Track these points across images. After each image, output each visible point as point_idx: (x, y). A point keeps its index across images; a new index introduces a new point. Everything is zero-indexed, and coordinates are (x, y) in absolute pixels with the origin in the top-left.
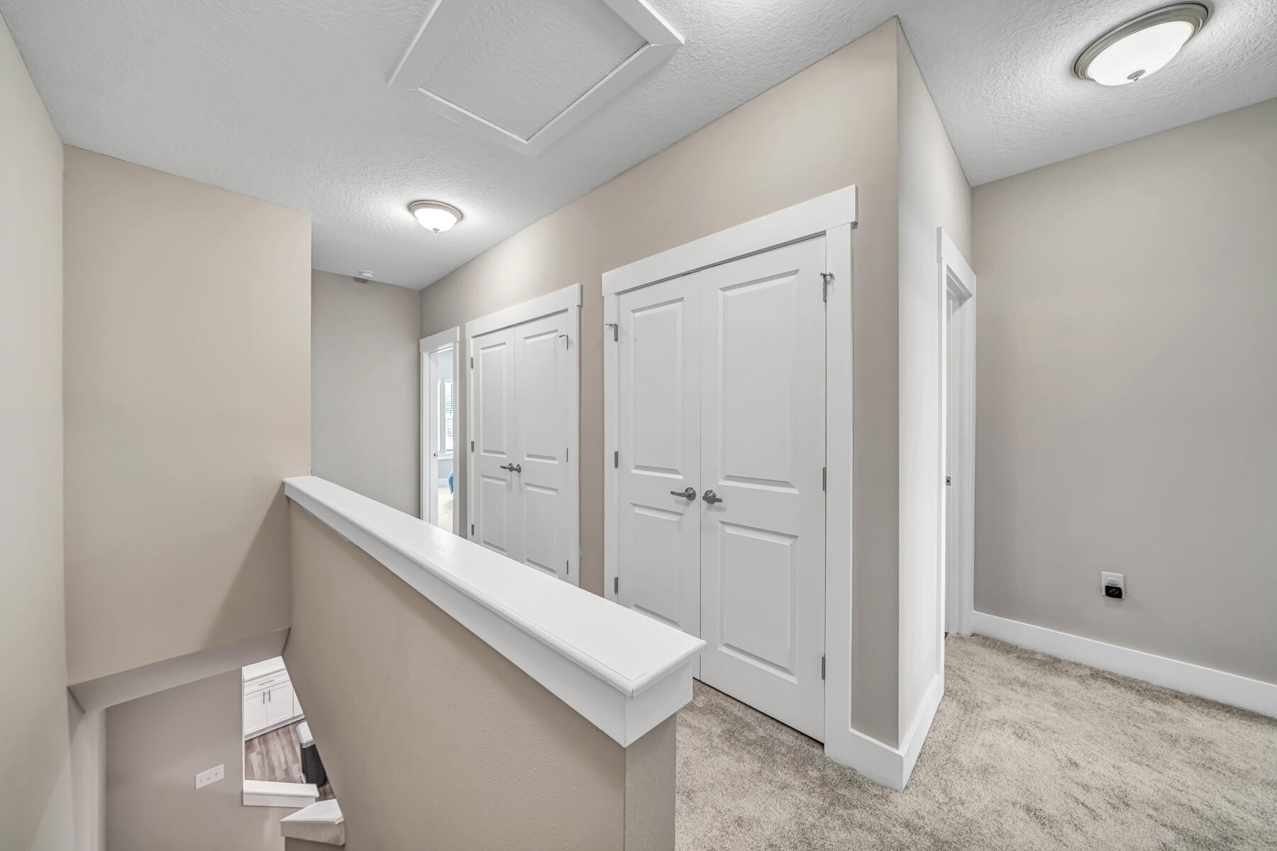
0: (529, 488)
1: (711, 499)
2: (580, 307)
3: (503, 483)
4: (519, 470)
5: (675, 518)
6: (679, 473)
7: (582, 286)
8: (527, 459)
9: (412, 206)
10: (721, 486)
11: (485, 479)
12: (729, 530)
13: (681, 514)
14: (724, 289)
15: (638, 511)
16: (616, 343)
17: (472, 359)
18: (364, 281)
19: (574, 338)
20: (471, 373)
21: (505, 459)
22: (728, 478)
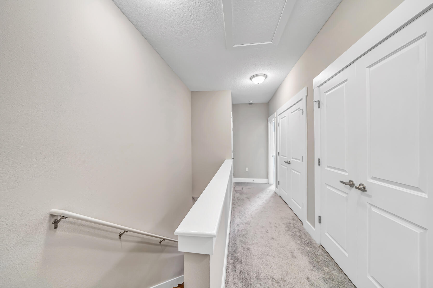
0: (293, 171)
1: (362, 189)
2: (307, 96)
3: (286, 168)
4: (290, 163)
5: (345, 195)
6: (347, 172)
7: (307, 87)
8: (292, 159)
9: (251, 78)
10: (368, 182)
11: (282, 166)
12: (374, 210)
13: (347, 194)
14: (369, 67)
15: (328, 188)
16: (319, 109)
17: (278, 123)
18: (251, 104)
19: (305, 110)
20: (278, 127)
21: (286, 159)
22: (373, 178)
